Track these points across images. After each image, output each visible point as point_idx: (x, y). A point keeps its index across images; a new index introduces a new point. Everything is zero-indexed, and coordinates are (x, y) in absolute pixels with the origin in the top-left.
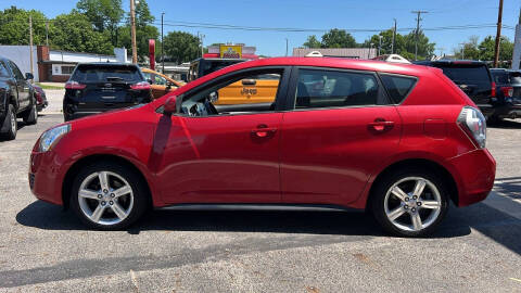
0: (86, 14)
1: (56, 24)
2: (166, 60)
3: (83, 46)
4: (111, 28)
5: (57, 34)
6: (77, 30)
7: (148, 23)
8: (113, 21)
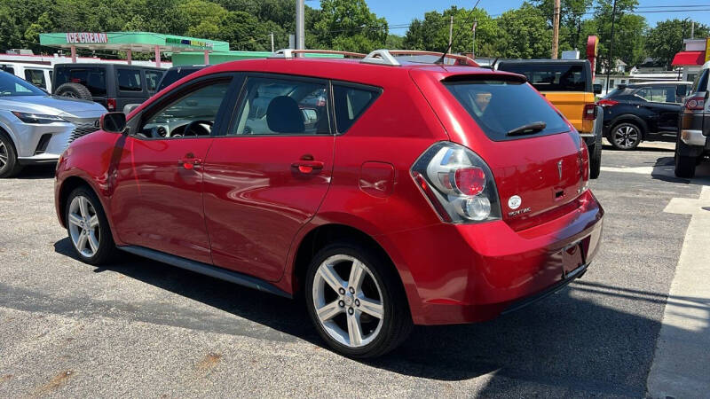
0: (540, 6)
1: (500, 24)
2: (649, 65)
3: (530, 50)
4: (572, 23)
5: (499, 37)
6: (525, 29)
7: (627, 12)
8: (577, 13)
